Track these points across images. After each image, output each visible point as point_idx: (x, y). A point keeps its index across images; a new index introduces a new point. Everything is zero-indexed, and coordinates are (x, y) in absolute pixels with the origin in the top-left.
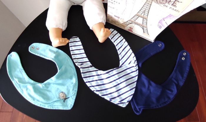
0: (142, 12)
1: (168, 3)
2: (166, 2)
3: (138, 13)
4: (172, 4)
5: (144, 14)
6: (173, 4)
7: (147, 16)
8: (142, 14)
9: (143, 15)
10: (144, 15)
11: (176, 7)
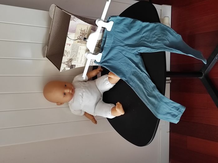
4: (84, 32)
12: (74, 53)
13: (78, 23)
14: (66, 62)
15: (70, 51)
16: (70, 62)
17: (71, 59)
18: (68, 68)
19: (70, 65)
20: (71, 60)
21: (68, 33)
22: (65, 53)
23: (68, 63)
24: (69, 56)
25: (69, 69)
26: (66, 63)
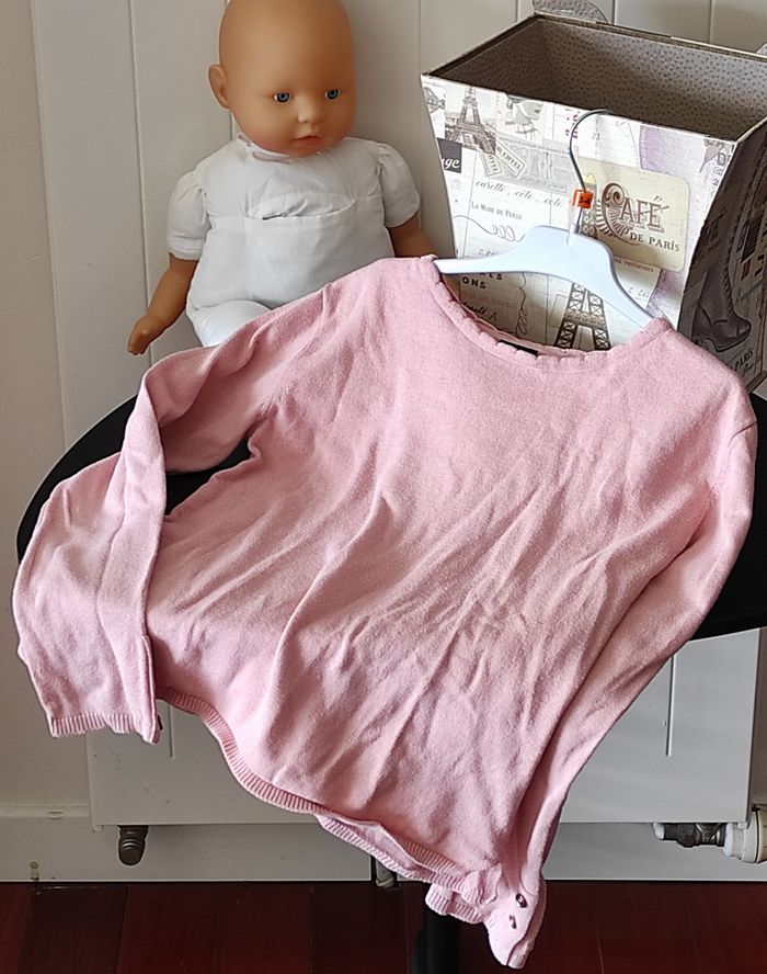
0: (581, 297)
1: (639, 222)
2: (632, 221)
3: (568, 307)
4: (648, 222)
5: (590, 304)
6: (650, 224)
7: (601, 306)
8: (582, 302)
9: (586, 309)
10: (593, 310)
11: (663, 231)
12: (528, 166)
13: (694, 189)
14: (476, 116)
15: (537, 139)
16: (476, 140)
17: (494, 146)
18: (443, 129)
19: (461, 141)
20: (487, 143)
21: (636, 125)
22: (525, 105)
23: (470, 127)
24: (511, 131)
25: (440, 133)
26: (470, 113)
